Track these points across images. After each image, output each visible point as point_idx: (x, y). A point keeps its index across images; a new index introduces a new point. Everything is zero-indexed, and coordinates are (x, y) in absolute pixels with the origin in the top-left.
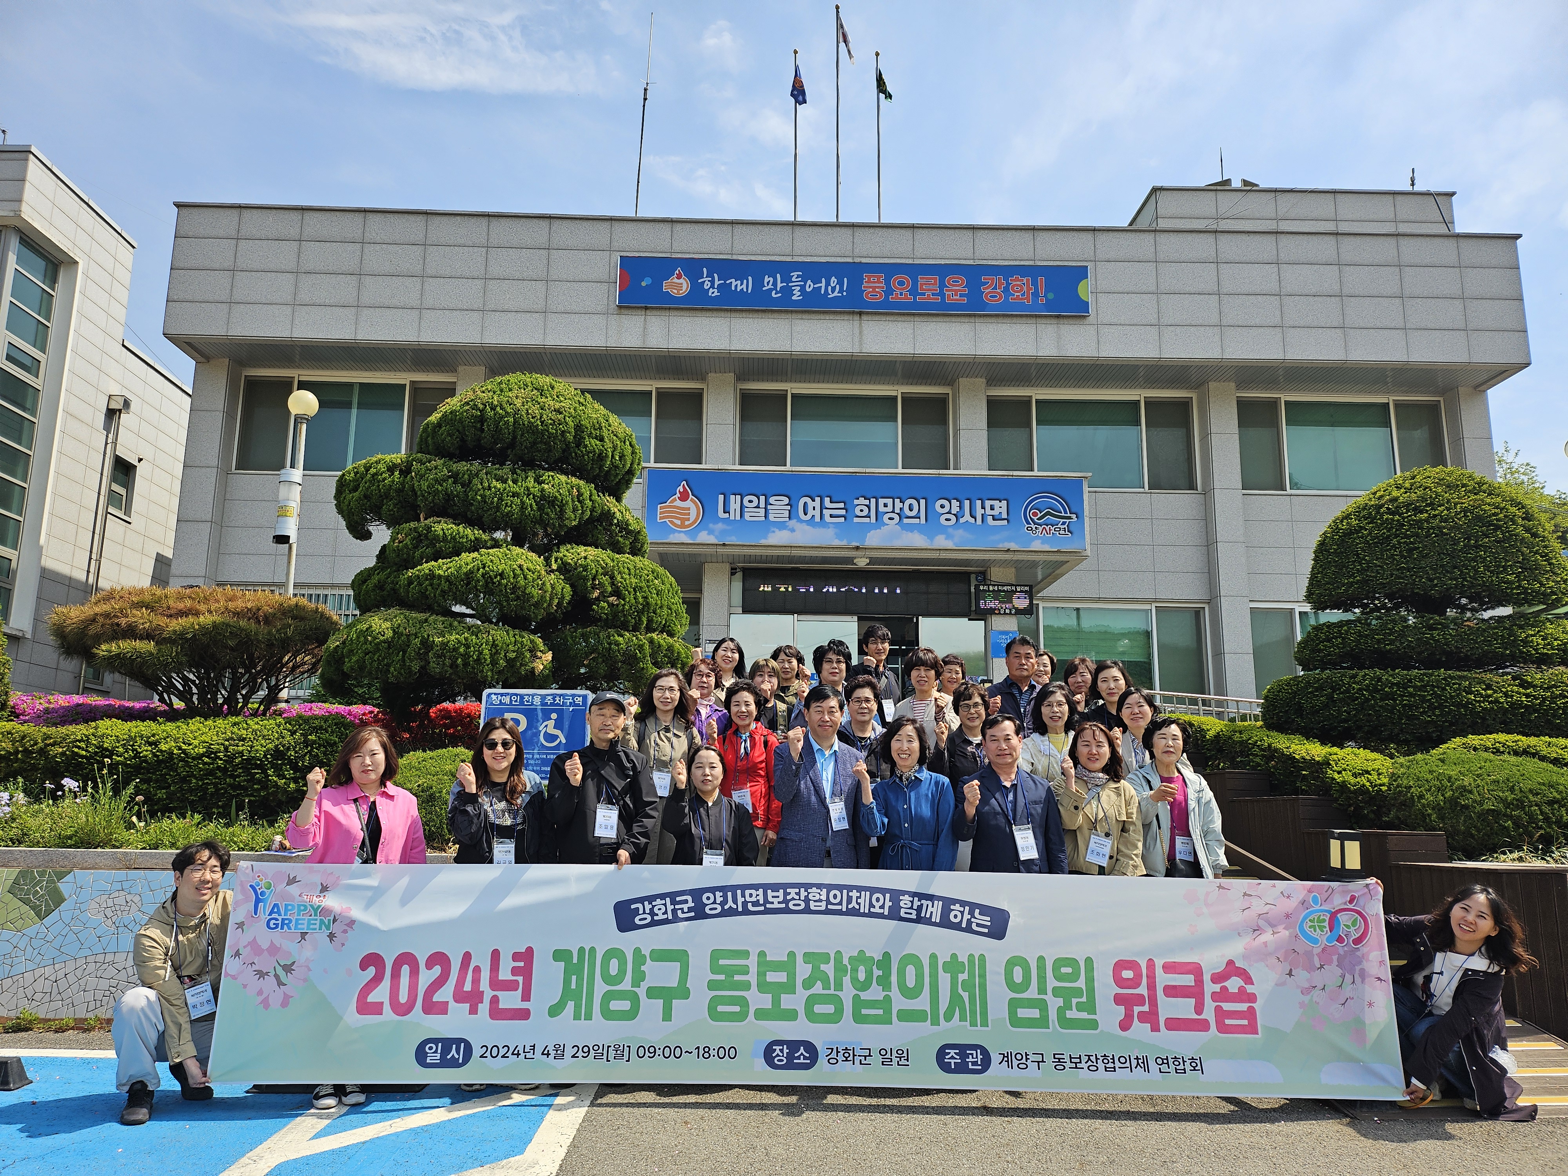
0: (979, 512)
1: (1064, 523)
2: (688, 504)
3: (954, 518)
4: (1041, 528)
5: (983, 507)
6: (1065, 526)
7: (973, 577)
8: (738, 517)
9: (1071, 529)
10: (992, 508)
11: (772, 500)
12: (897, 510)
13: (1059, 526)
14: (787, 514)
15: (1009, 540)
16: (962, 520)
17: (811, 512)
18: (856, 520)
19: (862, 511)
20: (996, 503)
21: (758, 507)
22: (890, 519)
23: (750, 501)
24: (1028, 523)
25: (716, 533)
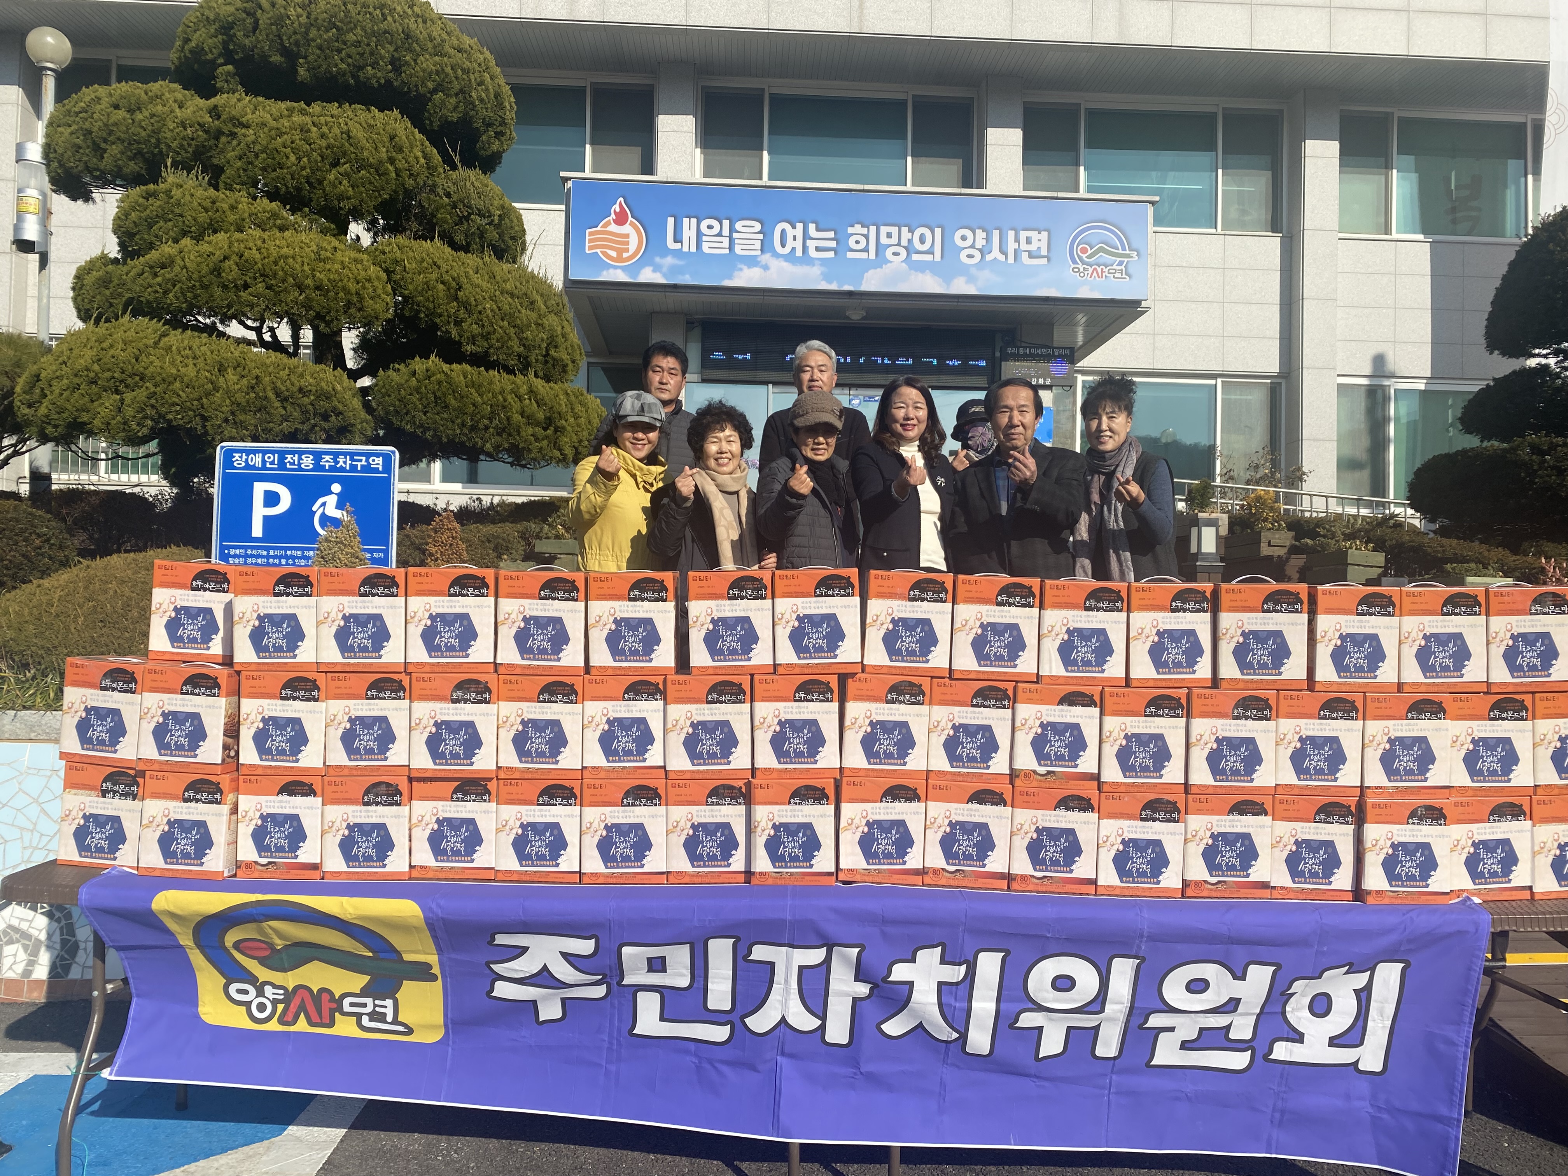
0: (1012, 246)
1: (1120, 264)
2: (627, 229)
3: (978, 255)
4: (1091, 270)
5: (1017, 240)
6: (1123, 267)
8: (693, 249)
9: (1131, 270)
10: (1029, 241)
11: (738, 226)
12: (904, 242)
13: (1115, 267)
14: (758, 244)
15: (1048, 284)
16: (989, 258)
17: (790, 244)
18: (850, 255)
19: (857, 242)
20: (1034, 235)
21: (720, 234)
22: (894, 254)
23: (710, 227)
24: (1075, 262)
25: (665, 270)
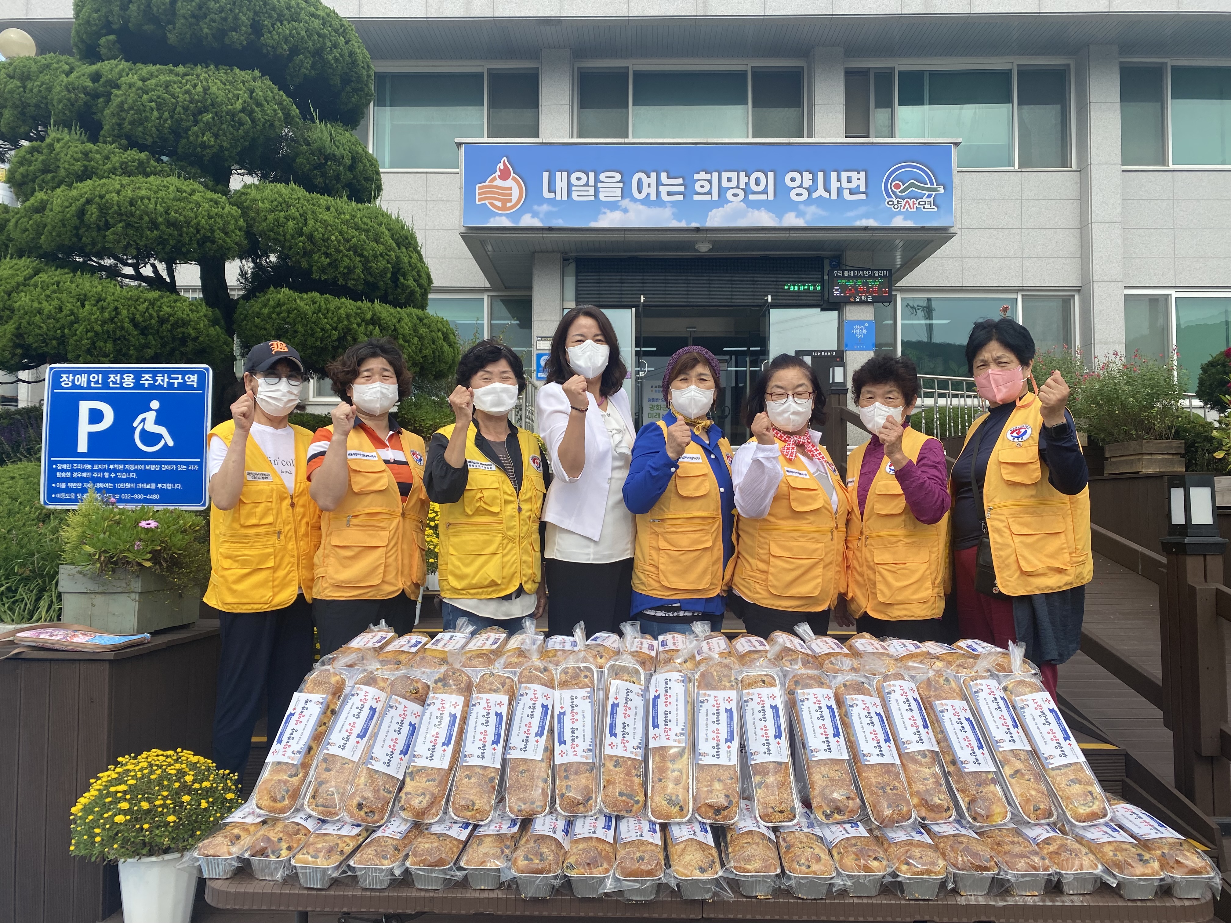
0: (834, 184)
1: (929, 196)
2: (509, 183)
3: (805, 194)
4: (903, 203)
5: (839, 179)
6: (931, 199)
7: (826, 263)
8: (565, 198)
9: (938, 202)
10: (849, 180)
11: (602, 176)
12: (742, 185)
14: (618, 192)
15: (867, 216)
16: (815, 195)
17: (645, 190)
18: (696, 197)
19: (702, 187)
20: (853, 174)
21: (587, 185)
22: (734, 195)
23: (578, 179)
24: (890, 197)
25: (541, 216)
